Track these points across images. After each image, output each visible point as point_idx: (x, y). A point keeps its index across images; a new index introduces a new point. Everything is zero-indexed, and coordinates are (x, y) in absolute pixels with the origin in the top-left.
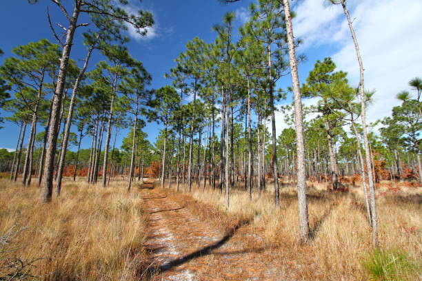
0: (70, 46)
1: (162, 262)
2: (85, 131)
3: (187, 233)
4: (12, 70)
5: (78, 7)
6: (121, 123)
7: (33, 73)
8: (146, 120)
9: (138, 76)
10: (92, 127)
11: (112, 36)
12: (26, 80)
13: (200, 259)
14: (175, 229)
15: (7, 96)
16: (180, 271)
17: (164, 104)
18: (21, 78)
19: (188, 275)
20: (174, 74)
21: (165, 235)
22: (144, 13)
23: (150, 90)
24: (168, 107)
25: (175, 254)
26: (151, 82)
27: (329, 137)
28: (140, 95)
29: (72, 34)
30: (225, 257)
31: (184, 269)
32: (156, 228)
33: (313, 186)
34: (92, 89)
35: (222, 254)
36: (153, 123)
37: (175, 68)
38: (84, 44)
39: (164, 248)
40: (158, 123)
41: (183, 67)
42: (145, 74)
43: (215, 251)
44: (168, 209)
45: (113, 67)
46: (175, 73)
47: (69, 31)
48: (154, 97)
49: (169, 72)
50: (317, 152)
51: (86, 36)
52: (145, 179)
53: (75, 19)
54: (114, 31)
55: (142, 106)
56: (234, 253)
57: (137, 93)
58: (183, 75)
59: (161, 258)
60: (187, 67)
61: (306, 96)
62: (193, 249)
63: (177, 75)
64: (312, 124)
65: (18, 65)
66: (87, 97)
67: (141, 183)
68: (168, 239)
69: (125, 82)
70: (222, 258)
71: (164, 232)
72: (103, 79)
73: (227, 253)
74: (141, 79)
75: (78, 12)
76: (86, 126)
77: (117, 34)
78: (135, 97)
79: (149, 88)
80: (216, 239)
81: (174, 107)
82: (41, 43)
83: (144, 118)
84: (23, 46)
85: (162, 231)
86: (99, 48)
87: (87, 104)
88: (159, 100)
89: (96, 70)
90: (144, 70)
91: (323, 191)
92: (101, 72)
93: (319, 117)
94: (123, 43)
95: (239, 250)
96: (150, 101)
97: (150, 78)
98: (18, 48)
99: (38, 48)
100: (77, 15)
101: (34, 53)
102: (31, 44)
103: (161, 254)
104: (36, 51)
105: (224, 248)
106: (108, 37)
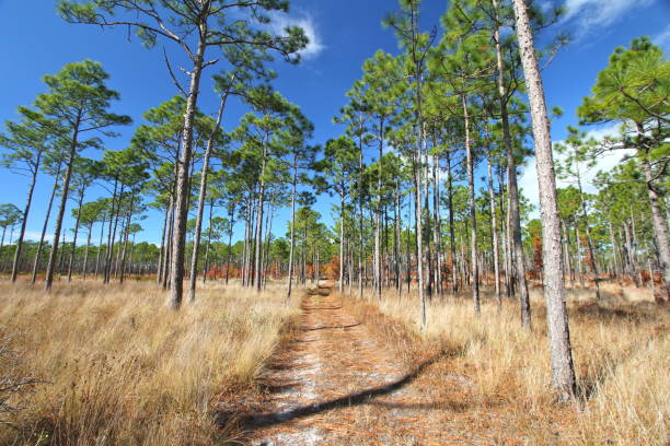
0: (195, 95)
1: (283, 408)
2: (236, 214)
3: (345, 365)
4: (143, 140)
5: (203, 40)
6: (281, 199)
7: (168, 142)
8: (313, 192)
9: (294, 127)
10: (244, 208)
11: (252, 73)
12: (160, 152)
13: (346, 411)
14: (329, 356)
15: (147, 176)
16: (302, 428)
17: (337, 165)
18: (154, 150)
19: (312, 437)
20: (347, 116)
21: (309, 366)
22: (292, 29)
23: (313, 146)
24: (344, 169)
25: (309, 397)
26: (314, 133)
27: (652, 194)
28: (297, 153)
29: (197, 79)
30: (395, 411)
31: (310, 426)
32: (302, 353)
33: (622, 294)
34: (239, 155)
35: (390, 407)
36: (324, 195)
37: (347, 107)
38: (215, 91)
39: (298, 386)
40: (331, 195)
41: (360, 103)
42: (304, 123)
43: (380, 399)
44: (336, 325)
45: (261, 117)
46: (348, 113)
47: (193, 75)
48: (320, 157)
49: (339, 114)
50: (630, 228)
51: (216, 78)
52: (322, 283)
53: (201, 57)
54: (254, 66)
55: (302, 171)
56: (413, 406)
57: (294, 151)
58: (361, 116)
59: (283, 403)
60: (365, 102)
61: (593, 121)
62: (341, 393)
63: (352, 117)
64: (615, 176)
65: (150, 134)
66: (234, 167)
67: (314, 286)
68: (312, 372)
69: (276, 138)
70: (388, 414)
71: (310, 361)
72: (251, 138)
73: (400, 406)
74: (298, 130)
75: (203, 48)
76: (238, 207)
77: (259, 70)
78: (290, 158)
79: (312, 143)
80: (390, 379)
81: (352, 167)
82: (174, 100)
83: (309, 188)
84: (154, 109)
85: (309, 359)
86: (235, 93)
87: (234, 176)
88: (330, 160)
89: (240, 128)
90: (302, 118)
91: (645, 303)
92: (247, 129)
93: (626, 157)
94: (267, 81)
95: (424, 402)
96: (313, 163)
97: (312, 128)
98: (150, 112)
99: (171, 108)
100: (202, 51)
101: (166, 116)
102: (163, 105)
103: (287, 395)
104: (168, 112)
105: (398, 396)
106: (247, 76)
